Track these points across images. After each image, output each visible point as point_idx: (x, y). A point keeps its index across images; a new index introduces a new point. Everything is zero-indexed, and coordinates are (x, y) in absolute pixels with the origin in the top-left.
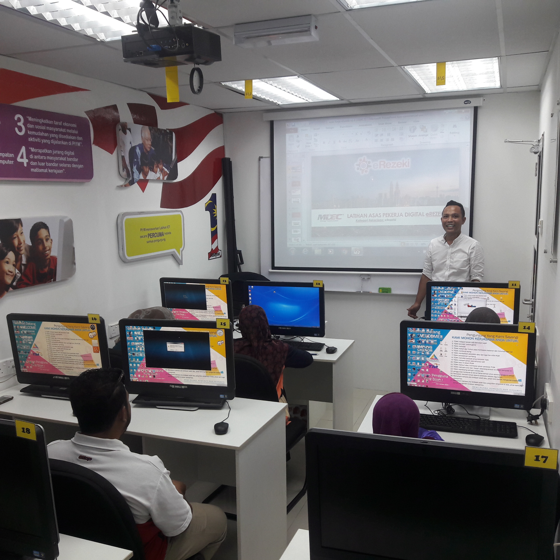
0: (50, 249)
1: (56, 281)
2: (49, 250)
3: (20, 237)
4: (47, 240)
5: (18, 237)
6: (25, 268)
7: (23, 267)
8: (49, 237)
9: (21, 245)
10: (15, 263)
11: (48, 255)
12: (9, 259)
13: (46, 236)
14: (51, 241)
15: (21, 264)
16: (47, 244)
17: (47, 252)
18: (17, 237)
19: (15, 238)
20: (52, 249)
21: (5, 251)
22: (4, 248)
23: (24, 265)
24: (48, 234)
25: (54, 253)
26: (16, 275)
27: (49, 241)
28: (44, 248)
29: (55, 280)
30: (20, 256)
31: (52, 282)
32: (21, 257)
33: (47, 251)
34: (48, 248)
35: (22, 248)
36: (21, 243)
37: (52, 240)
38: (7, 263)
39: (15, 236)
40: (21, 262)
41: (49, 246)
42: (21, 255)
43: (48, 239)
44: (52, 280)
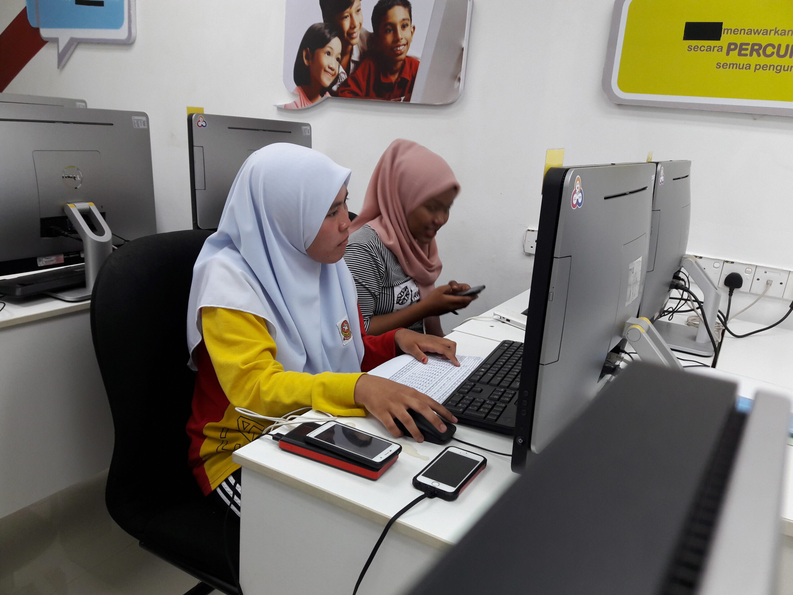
0: (407, 44)
1: (410, 101)
2: (405, 45)
3: (354, 15)
4: (404, 27)
5: (351, 16)
6: (356, 68)
7: (352, 65)
8: (409, 23)
9: (355, 30)
10: (340, 57)
11: (401, 54)
12: (331, 48)
13: (404, 20)
14: (412, 30)
15: (350, 60)
16: (402, 34)
17: (401, 48)
18: (349, 16)
19: (346, 17)
20: (412, 45)
21: (328, 36)
22: (327, 31)
23: (354, 62)
24: (407, 16)
25: (413, 52)
26: (339, 75)
27: (408, 30)
28: (396, 40)
29: (408, 99)
30: (350, 47)
31: (402, 101)
32: (352, 49)
33: (402, 45)
34: (403, 42)
35: (355, 35)
36: (355, 27)
37: (414, 28)
38: (328, 55)
39: (346, 14)
40: (351, 57)
41: (406, 39)
42: (352, 45)
43: (407, 25)
44: (403, 98)
